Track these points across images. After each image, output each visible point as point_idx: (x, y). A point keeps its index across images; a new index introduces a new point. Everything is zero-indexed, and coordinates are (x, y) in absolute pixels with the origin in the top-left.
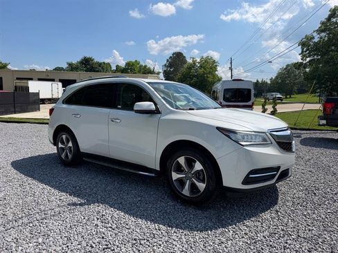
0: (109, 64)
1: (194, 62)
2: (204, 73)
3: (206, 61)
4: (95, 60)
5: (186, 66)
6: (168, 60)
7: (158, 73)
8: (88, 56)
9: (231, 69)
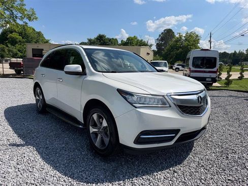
0: (116, 39)
1: (181, 37)
2: (188, 45)
3: (190, 36)
4: (107, 37)
5: (174, 40)
6: (160, 36)
7: (151, 46)
8: (102, 34)
9: (210, 42)
